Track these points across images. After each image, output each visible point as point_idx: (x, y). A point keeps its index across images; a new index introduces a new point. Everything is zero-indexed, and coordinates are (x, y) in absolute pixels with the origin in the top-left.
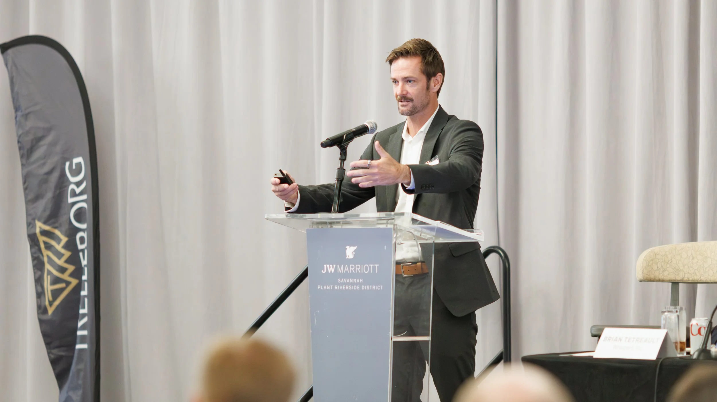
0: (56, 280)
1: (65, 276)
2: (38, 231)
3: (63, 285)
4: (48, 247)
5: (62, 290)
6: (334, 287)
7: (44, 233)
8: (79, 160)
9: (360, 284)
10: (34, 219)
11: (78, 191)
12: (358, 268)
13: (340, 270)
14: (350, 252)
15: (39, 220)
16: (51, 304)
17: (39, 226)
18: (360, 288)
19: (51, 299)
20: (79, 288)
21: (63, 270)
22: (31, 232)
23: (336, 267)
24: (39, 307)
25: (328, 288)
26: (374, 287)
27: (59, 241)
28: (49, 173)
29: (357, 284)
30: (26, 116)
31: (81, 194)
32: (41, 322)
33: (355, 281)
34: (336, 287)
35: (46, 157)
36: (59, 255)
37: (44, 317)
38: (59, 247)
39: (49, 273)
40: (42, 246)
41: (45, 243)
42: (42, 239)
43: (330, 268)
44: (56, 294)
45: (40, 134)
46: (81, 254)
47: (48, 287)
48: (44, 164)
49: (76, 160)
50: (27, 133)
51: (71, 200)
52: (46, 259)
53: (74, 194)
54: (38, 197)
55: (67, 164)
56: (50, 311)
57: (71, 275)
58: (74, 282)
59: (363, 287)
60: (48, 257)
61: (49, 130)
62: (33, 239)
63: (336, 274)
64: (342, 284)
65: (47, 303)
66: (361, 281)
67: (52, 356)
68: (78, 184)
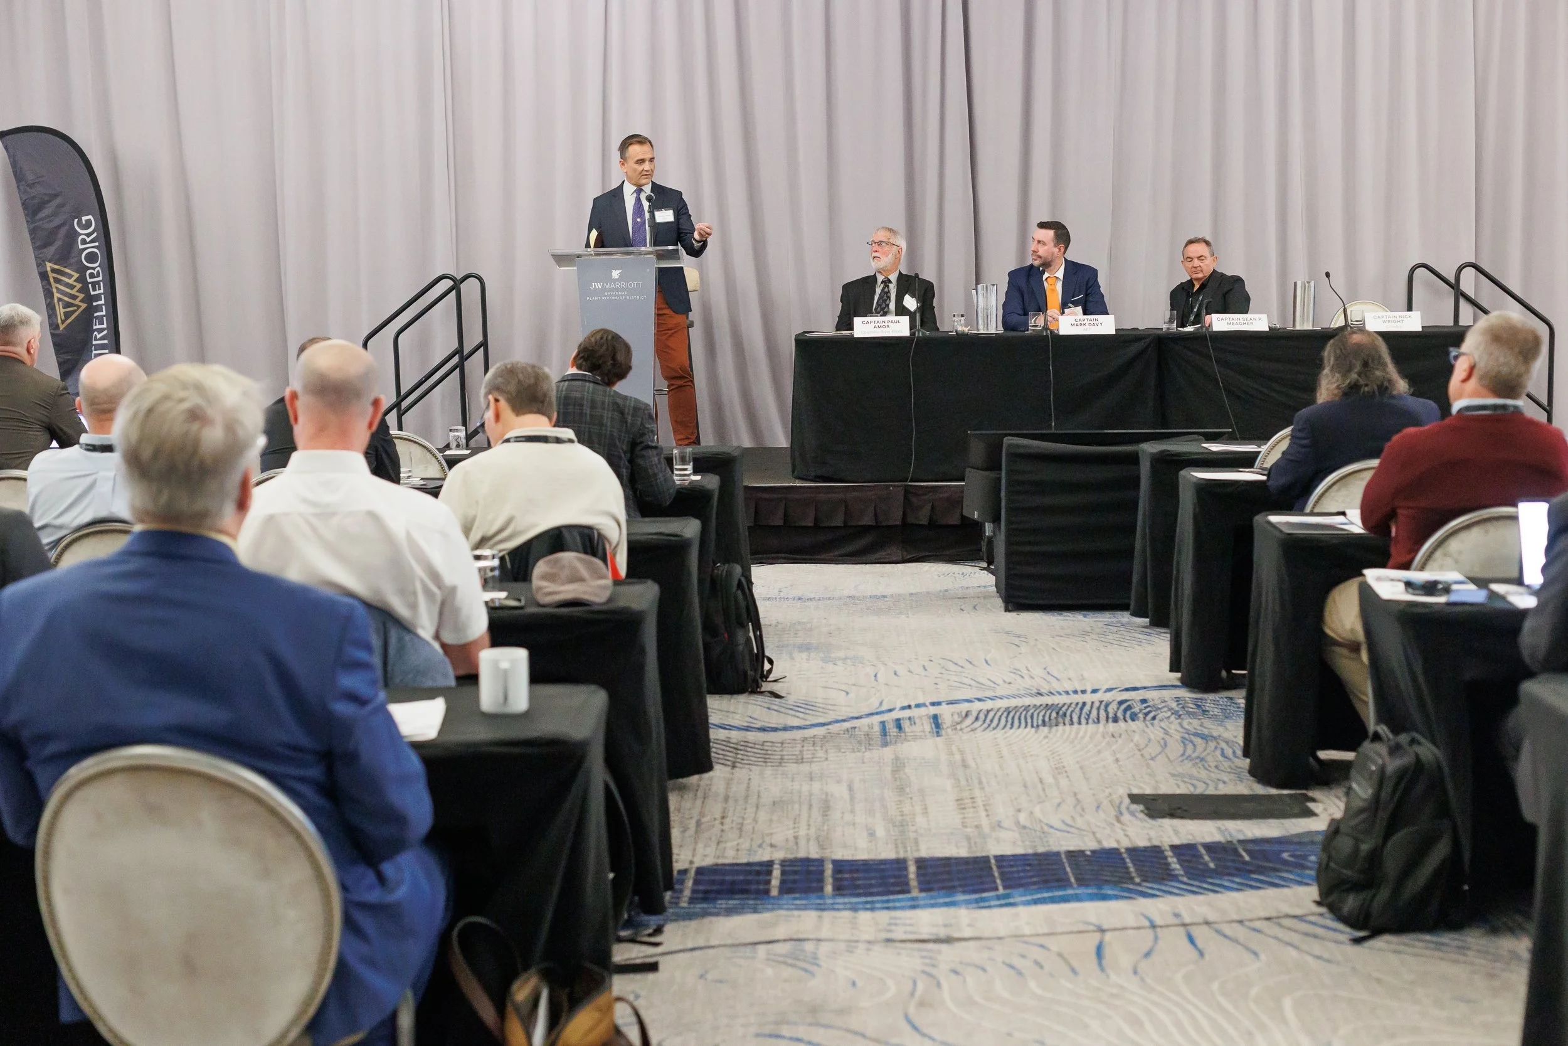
0: (67, 305)
1: (77, 302)
2: (49, 269)
3: (75, 308)
4: (57, 281)
5: (74, 311)
6: (601, 298)
7: (53, 271)
8: (90, 217)
9: (625, 296)
10: (44, 261)
11: (88, 240)
12: (623, 285)
13: (607, 286)
14: (615, 274)
15: (49, 261)
16: (63, 322)
17: (49, 266)
18: (626, 298)
19: (63, 318)
20: (90, 310)
21: (74, 297)
22: (42, 270)
23: (603, 285)
24: (51, 325)
25: (597, 298)
26: (638, 297)
27: (70, 276)
28: (59, 227)
29: (622, 295)
30: (31, 186)
31: (92, 242)
32: (53, 335)
33: (620, 293)
34: (603, 298)
35: (55, 214)
36: (72, 287)
37: (57, 332)
38: (71, 281)
39: (59, 300)
40: (52, 280)
41: (54, 278)
42: (51, 275)
43: (599, 286)
44: (67, 315)
45: (46, 198)
46: (90, 286)
47: (60, 311)
48: (51, 221)
49: (84, 218)
50: (34, 198)
51: (81, 247)
52: (54, 290)
53: (84, 242)
54: (46, 245)
55: (76, 221)
56: (62, 327)
57: (82, 301)
58: (84, 306)
59: (628, 298)
60: (56, 288)
61: (56, 196)
62: (44, 276)
63: (603, 289)
64: (608, 296)
65: (59, 321)
66: (626, 293)
67: (61, 360)
68: (88, 235)
